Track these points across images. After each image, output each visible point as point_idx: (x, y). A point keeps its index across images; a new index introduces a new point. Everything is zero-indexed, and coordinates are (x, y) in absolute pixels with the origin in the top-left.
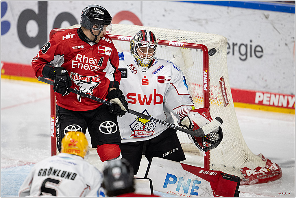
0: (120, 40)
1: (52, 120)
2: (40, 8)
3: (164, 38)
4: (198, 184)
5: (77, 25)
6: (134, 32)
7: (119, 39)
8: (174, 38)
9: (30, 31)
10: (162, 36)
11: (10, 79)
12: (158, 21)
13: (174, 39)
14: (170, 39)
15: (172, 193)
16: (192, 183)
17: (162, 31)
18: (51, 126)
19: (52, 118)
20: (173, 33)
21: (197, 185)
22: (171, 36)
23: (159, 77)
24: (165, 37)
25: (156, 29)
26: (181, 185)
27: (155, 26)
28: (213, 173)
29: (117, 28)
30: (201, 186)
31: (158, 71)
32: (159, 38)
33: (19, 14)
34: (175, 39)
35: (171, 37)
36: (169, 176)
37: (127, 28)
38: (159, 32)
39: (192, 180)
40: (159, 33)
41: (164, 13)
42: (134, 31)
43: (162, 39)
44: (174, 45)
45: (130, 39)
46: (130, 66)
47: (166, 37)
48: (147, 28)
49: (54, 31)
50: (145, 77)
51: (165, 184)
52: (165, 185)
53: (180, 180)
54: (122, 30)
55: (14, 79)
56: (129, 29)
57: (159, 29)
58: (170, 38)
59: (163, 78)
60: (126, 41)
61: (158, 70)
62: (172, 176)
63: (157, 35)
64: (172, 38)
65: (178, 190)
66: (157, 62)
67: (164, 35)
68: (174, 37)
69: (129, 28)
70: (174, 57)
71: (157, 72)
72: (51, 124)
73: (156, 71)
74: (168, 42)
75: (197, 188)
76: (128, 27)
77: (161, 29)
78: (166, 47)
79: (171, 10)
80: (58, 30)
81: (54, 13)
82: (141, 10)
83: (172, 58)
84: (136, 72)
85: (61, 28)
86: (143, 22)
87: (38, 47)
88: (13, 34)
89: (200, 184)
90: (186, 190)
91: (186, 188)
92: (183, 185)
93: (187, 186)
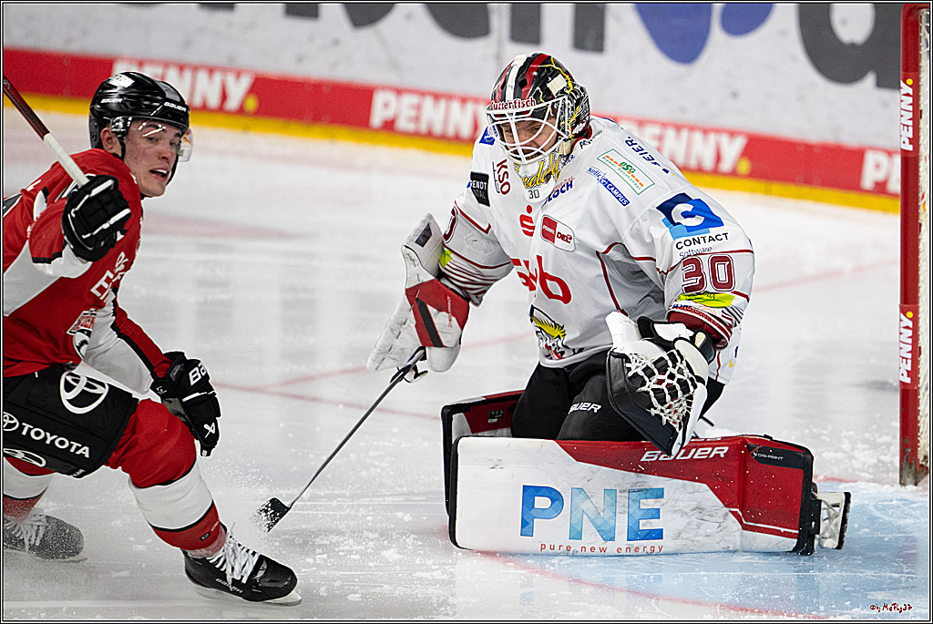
1: (903, 324)
4: (652, 500)
9: (845, 22)
11: (768, 192)
15: (557, 548)
16: (622, 500)
18: (902, 345)
19: (905, 315)
21: (650, 503)
26: (585, 516)
28: (710, 449)
30: (671, 503)
36: (530, 492)
39: (621, 492)
50: (529, 209)
51: (525, 523)
52: (526, 527)
53: (576, 500)
55: (781, 195)
62: (541, 492)
65: (576, 534)
72: (903, 338)
75: (656, 514)
87: (870, 80)
88: (783, 33)
89: (662, 497)
90: (607, 528)
91: (606, 522)
92: (592, 514)
93: (606, 515)
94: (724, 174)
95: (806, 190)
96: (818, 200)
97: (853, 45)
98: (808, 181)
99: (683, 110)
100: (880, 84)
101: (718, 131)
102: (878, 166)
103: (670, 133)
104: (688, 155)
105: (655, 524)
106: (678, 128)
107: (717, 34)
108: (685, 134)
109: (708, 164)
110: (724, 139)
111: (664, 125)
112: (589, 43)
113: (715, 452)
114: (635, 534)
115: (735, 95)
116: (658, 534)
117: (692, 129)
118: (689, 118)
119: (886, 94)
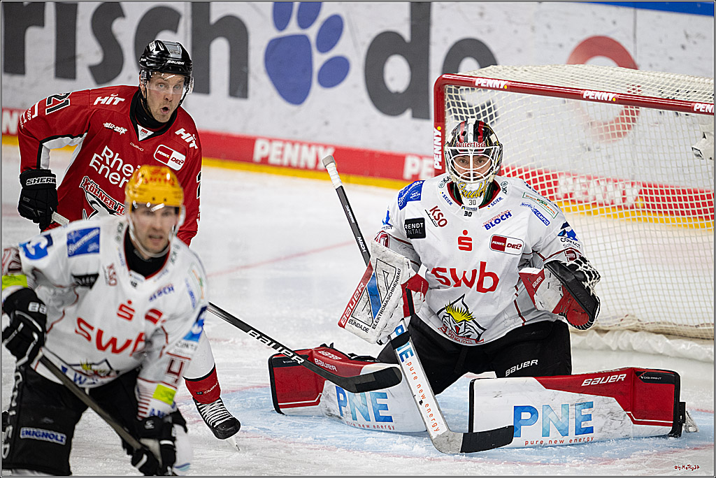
0: (587, 99)
2: (413, 29)
3: (684, 96)
4: (587, 409)
5: (495, 66)
6: (618, 82)
7: (584, 97)
8: (705, 95)
9: (392, 79)
10: (678, 91)
12: (671, 58)
13: (705, 97)
14: (695, 98)
15: (535, 443)
16: (572, 410)
17: (679, 80)
20: (703, 86)
21: (586, 411)
22: (698, 91)
23: (495, 238)
24: (685, 93)
25: (667, 76)
26: (551, 422)
27: (664, 71)
28: (617, 376)
29: (581, 73)
30: (597, 410)
31: (495, 222)
32: (673, 97)
33: (368, 41)
34: (706, 99)
35: (699, 93)
36: (518, 410)
37: (602, 74)
38: (673, 82)
39: (571, 405)
40: (672, 86)
41: (684, 41)
42: (617, 80)
43: (679, 97)
44: (703, 111)
45: (608, 98)
46: (431, 211)
47: (688, 94)
48: (646, 73)
49: (444, 79)
50: (465, 232)
53: (545, 412)
54: (592, 77)
55: (356, 183)
56: (606, 75)
57: (672, 76)
58: (695, 96)
59: (504, 240)
60: (601, 101)
61: (497, 221)
62: (525, 410)
63: (669, 89)
64: (700, 97)
65: (546, 433)
66: (500, 199)
67: (683, 89)
68: (704, 93)
69: (606, 73)
70: (704, 137)
71: (493, 226)
73: (491, 223)
74: (693, 104)
75: (589, 418)
76: (606, 71)
77: (677, 77)
78: (687, 115)
79: (698, 35)
80: (451, 77)
81: (445, 40)
82: (635, 36)
83: (701, 140)
84: (444, 222)
85: (459, 74)
86: (637, 61)
87: (408, 113)
88: (355, 86)
89: (592, 407)
90: (563, 428)
91: (563, 425)
92: (554, 419)
93: (563, 420)
94: (310, 170)
95: (370, 180)
96: (378, 185)
97: (397, 93)
98: (372, 175)
99: (295, 132)
100: (414, 116)
101: (317, 145)
102: (413, 165)
103: (288, 146)
104: (299, 160)
105: (589, 424)
106: (293, 143)
107: (315, 86)
108: (297, 147)
109: (311, 164)
110: (321, 150)
111: (285, 142)
112: (239, 93)
113: (619, 378)
114: (580, 431)
115: (326, 123)
116: (590, 430)
117: (301, 144)
118: (299, 137)
119: (418, 122)
